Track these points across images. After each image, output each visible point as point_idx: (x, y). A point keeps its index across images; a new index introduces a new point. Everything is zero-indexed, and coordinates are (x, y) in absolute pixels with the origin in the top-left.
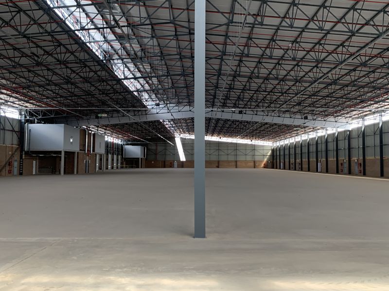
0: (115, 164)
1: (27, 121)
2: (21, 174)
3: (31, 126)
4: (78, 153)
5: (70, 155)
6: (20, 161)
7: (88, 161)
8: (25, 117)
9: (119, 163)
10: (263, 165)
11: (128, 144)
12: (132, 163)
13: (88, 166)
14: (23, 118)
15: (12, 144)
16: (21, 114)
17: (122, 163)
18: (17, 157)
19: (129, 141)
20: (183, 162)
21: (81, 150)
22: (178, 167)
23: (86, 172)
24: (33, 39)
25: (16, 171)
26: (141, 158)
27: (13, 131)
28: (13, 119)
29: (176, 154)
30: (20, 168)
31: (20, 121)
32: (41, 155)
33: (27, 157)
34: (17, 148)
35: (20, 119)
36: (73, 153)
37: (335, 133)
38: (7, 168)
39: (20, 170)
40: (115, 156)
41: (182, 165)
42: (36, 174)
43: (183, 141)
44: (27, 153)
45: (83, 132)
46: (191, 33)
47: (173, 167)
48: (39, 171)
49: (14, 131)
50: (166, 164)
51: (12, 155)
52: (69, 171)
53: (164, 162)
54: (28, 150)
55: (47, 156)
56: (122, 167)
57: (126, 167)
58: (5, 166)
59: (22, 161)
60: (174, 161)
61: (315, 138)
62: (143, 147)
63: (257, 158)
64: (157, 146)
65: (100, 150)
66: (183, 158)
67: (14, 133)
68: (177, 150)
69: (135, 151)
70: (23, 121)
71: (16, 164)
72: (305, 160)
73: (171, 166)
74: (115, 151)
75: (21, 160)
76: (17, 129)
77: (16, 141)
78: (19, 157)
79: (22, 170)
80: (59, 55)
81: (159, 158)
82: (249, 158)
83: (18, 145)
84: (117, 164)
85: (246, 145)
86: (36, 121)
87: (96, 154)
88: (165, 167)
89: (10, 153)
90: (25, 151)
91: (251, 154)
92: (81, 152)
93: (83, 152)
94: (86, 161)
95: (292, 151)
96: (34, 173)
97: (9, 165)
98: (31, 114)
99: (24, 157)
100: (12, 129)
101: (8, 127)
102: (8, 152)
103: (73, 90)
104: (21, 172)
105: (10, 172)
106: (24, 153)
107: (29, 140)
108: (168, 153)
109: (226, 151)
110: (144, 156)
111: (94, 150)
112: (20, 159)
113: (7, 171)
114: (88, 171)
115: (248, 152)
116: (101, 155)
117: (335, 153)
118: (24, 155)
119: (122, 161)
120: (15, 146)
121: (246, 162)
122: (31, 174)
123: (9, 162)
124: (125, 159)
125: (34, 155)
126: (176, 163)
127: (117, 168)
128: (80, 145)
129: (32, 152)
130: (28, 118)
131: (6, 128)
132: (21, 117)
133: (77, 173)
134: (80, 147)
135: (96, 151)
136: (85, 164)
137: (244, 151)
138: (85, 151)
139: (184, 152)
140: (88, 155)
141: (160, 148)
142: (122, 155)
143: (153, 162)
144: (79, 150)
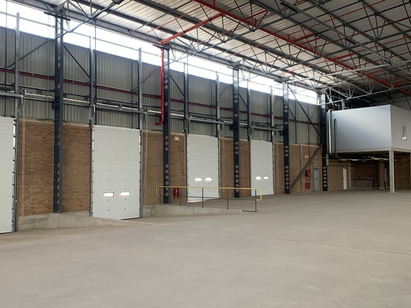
1: (330, 107)
2: (325, 189)
3: (336, 113)
6: (323, 169)
8: (327, 100)
14: (324, 103)
15: (309, 144)
16: (319, 94)
18: (317, 163)
25: (317, 184)
27: (309, 123)
28: (308, 105)
30: (323, 180)
31: (319, 108)
32: (353, 160)
33: (332, 164)
34: (318, 149)
35: (318, 104)
36: (408, 154)
38: (304, 180)
39: (324, 184)
42: (348, 191)
44: (332, 157)
48: (353, 185)
49: (311, 123)
51: (310, 159)
54: (334, 152)
55: (363, 160)
58: (299, 177)
59: (326, 170)
67: (311, 126)
70: (324, 107)
71: (316, 174)
75: (325, 168)
76: (315, 120)
77: (314, 138)
78: (321, 163)
79: (326, 184)
83: (318, 145)
86: (343, 104)
89: (307, 157)
90: (329, 154)
96: (345, 188)
97: (307, 175)
98: (335, 96)
99: (327, 164)
100: (306, 120)
101: (301, 117)
102: (304, 156)
104: (326, 186)
105: (308, 186)
106: (327, 156)
112: (323, 167)
113: (304, 186)
118: (327, 161)
120: (314, 146)
122: (340, 190)
123: (307, 171)
125: (343, 160)
129: (339, 154)
130: (331, 101)
131: (299, 118)
132: (320, 102)
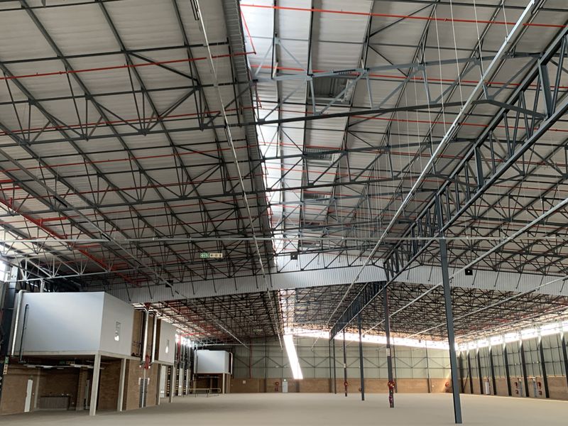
0: (180, 386)
1: (23, 287)
3: (29, 296)
4: (128, 360)
5: (111, 364)
7: (146, 380)
8: (19, 276)
9: (187, 383)
10: (443, 387)
11: (200, 348)
12: (210, 382)
13: (146, 392)
14: (14, 279)
16: (10, 266)
17: (191, 385)
19: (205, 341)
20: (298, 382)
21: (133, 355)
22: (289, 391)
23: (140, 406)
26: (226, 374)
29: (285, 367)
31: (6, 286)
32: (46, 367)
33: (13, 372)
35: (6, 281)
36: (119, 361)
40: (181, 370)
41: (296, 387)
42: (32, 414)
44: (13, 361)
45: (141, 317)
47: (281, 392)
48: (40, 405)
50: (268, 385)
52: (108, 404)
53: (265, 380)
54: (18, 354)
55: (60, 368)
56: (191, 392)
57: (198, 392)
59: (1, 380)
60: (281, 380)
62: (228, 353)
63: (433, 374)
64: (251, 351)
65: (167, 355)
66: (297, 374)
68: (287, 357)
69: (215, 361)
70: (13, 285)
73: (277, 389)
74: (182, 359)
81: (255, 373)
82: (418, 373)
84: (184, 386)
85: (410, 349)
86: (42, 285)
87: (159, 365)
88: (265, 391)
90: (10, 356)
91: (420, 365)
92: (134, 358)
93: (139, 359)
94: (142, 380)
96: (27, 409)
98: (33, 271)
99: (5, 372)
106: (7, 360)
107: (23, 329)
108: (271, 364)
109: (375, 361)
110: (230, 371)
111: (156, 358)
114: (144, 403)
115: (415, 361)
116: (170, 367)
118: (6, 367)
119: (191, 379)
121: (413, 381)
122: (21, 412)
124: (197, 375)
125: (29, 366)
126: (285, 384)
127: (184, 393)
128: (133, 343)
129: (26, 358)
130: (25, 278)
132: (9, 278)
133: (124, 408)
134: (132, 350)
135: (159, 359)
136: (139, 388)
137: (408, 361)
138: (142, 357)
139: (300, 362)
140: (147, 368)
141: (257, 355)
142: (192, 368)
143: (244, 382)
144: (130, 354)
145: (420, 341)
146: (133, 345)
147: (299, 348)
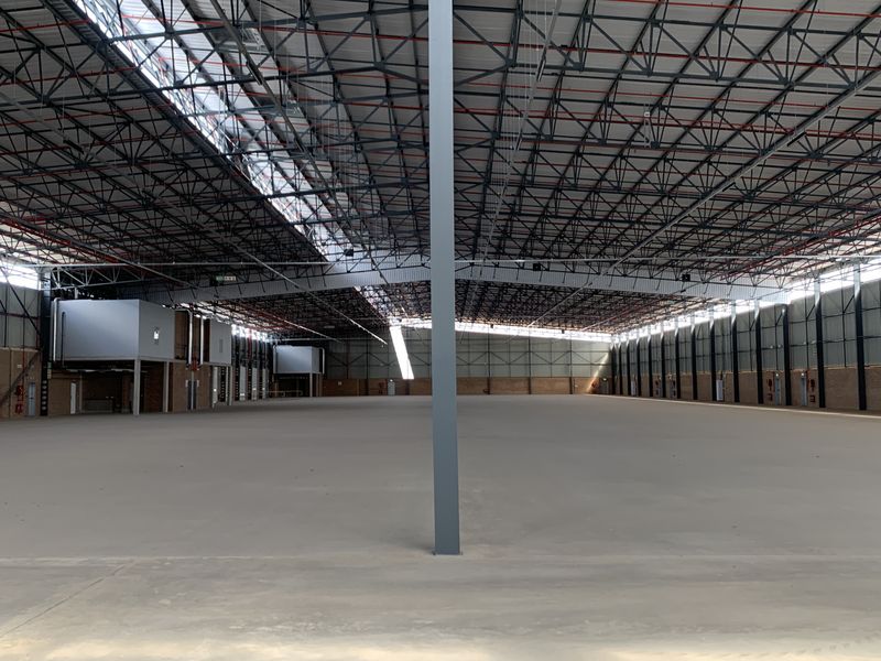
0: (254, 389)
1: (57, 294)
2: (44, 413)
3: (65, 304)
4: (171, 364)
5: (152, 369)
6: (42, 385)
7: (195, 383)
8: (53, 285)
9: (264, 385)
10: (590, 387)
11: (283, 343)
12: (292, 385)
13: (195, 394)
14: (48, 287)
15: (24, 347)
16: (42, 279)
17: (270, 386)
18: (34, 375)
19: (286, 335)
20: (408, 381)
21: (177, 358)
22: (397, 393)
23: (189, 408)
24: (68, 111)
25: (32, 405)
26: (314, 375)
27: (25, 316)
28: (25, 290)
29: (392, 363)
30: (42, 400)
31: (41, 294)
32: (88, 371)
33: (56, 376)
34: (36, 356)
35: (40, 289)
36: (161, 364)
37: (754, 312)
38: (14, 401)
39: (42, 406)
40: (255, 371)
41: (406, 388)
42: (78, 414)
43: (409, 334)
44: (57, 366)
45: (183, 318)
46: (422, 90)
47: (387, 394)
48: (85, 407)
49: (28, 317)
50: (370, 387)
51: (25, 370)
52: (151, 405)
53: (366, 381)
54: (59, 359)
55: (102, 371)
56: (271, 396)
57: (280, 395)
58: (7, 396)
59: (47, 385)
60: (387, 380)
61: (709, 323)
62: (317, 350)
63: (577, 371)
64: (348, 346)
65: (222, 356)
66: (407, 373)
67: (27, 320)
68: (395, 353)
69: (299, 358)
70: (48, 293)
71: (32, 391)
72: (686, 374)
73: (382, 391)
74: (255, 358)
75: (45, 382)
76: (33, 312)
77: (31, 340)
78: (39, 374)
79: (46, 405)
80: (127, 145)
81: (355, 373)
82: (558, 371)
83: (37, 348)
84: (260, 388)
85: (551, 341)
86: (77, 293)
87: (211, 367)
88: (367, 394)
89: (20, 366)
90: (52, 361)
91: (561, 361)
92: (179, 361)
93: (184, 362)
94: (190, 383)
95: (657, 355)
96: (73, 412)
97: (18, 393)
98: (65, 279)
99: (49, 376)
100: (21, 312)
101: (15, 307)
102: (15, 366)
103: (159, 222)
104: (44, 408)
105: (19, 409)
106: (50, 366)
107: (62, 335)
108: (373, 361)
109: (505, 356)
110: (321, 370)
111: (206, 358)
112: (42, 380)
113: (13, 409)
114: (195, 405)
115: (556, 356)
116: (223, 369)
117: (754, 357)
118: (49, 372)
119: (270, 380)
120: (31, 350)
121: (552, 379)
122: (66, 414)
123: (18, 388)
124: (278, 376)
125: (72, 371)
126: (392, 385)
127: (260, 397)
128: (177, 346)
129: (67, 363)
130: (59, 286)
131: (11, 310)
132: (42, 286)
133: (170, 409)
134: (175, 351)
135: (211, 360)
136: (187, 390)
137: (546, 356)
138: (187, 359)
139: (410, 358)
140: (194, 370)
141: (356, 351)
142: (270, 367)
143: (340, 383)
144: (172, 357)
145: (563, 332)
146: (176, 348)
147: (409, 342)
